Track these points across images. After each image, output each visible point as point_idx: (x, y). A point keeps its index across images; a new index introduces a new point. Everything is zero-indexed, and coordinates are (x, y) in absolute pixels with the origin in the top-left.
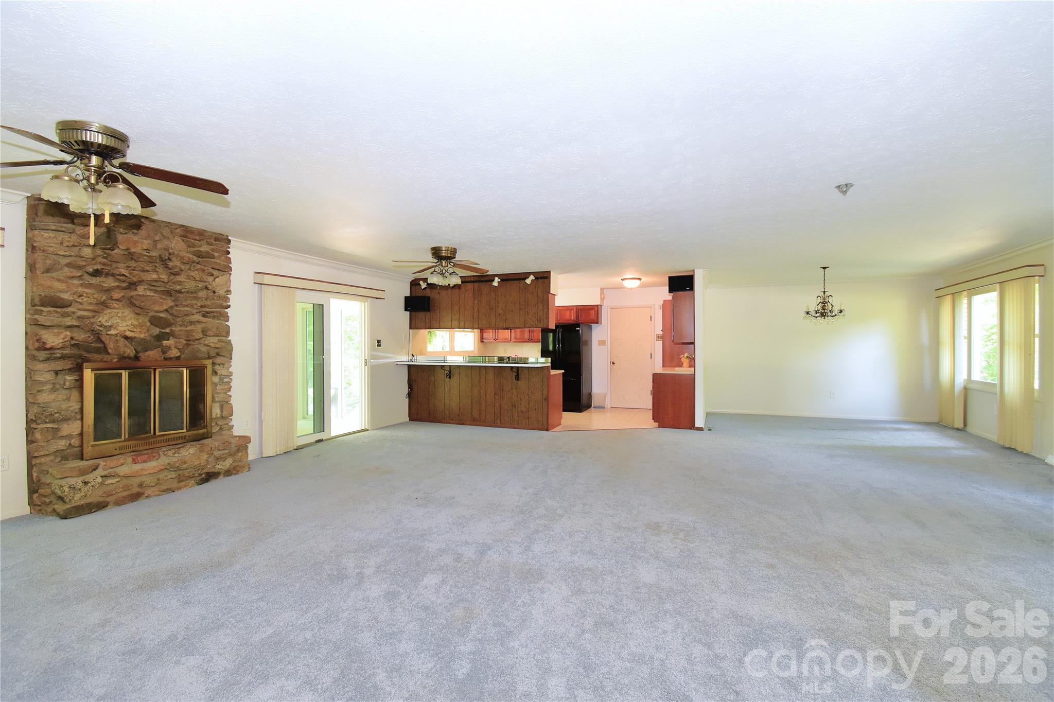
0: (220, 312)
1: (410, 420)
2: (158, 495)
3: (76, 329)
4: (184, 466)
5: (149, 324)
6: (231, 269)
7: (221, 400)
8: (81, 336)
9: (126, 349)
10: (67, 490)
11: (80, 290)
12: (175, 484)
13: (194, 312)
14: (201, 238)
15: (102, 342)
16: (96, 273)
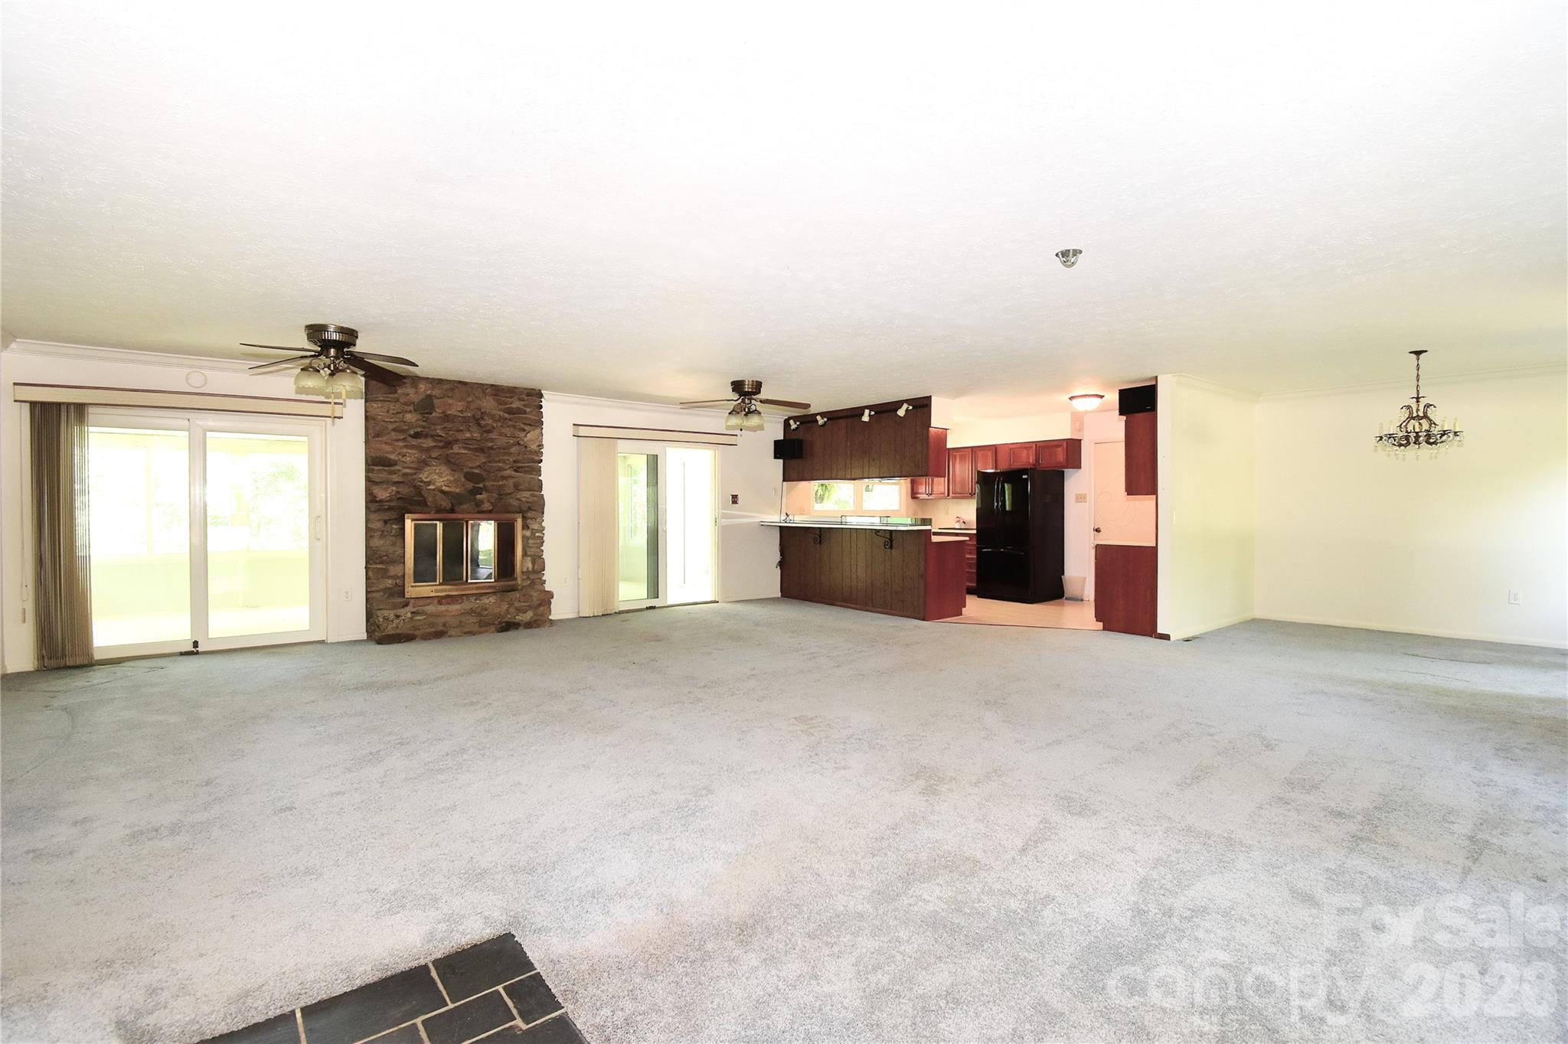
0: (532, 467)
1: (782, 596)
2: (460, 636)
3: (401, 485)
4: (485, 613)
5: (463, 479)
6: (542, 423)
7: (532, 553)
8: (405, 490)
9: (442, 503)
10: (381, 620)
11: (405, 450)
12: (476, 628)
13: (507, 467)
14: (512, 395)
15: (422, 496)
16: (416, 436)
